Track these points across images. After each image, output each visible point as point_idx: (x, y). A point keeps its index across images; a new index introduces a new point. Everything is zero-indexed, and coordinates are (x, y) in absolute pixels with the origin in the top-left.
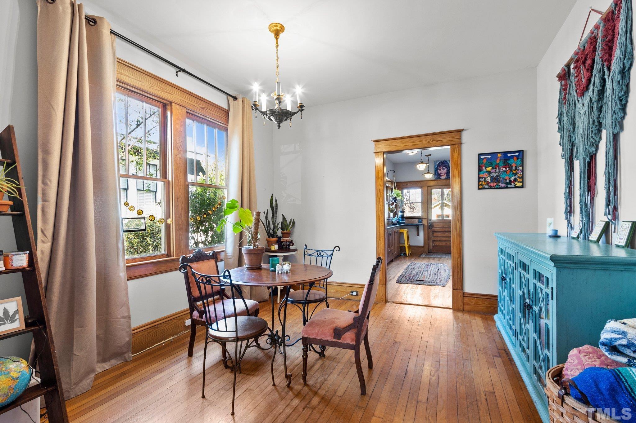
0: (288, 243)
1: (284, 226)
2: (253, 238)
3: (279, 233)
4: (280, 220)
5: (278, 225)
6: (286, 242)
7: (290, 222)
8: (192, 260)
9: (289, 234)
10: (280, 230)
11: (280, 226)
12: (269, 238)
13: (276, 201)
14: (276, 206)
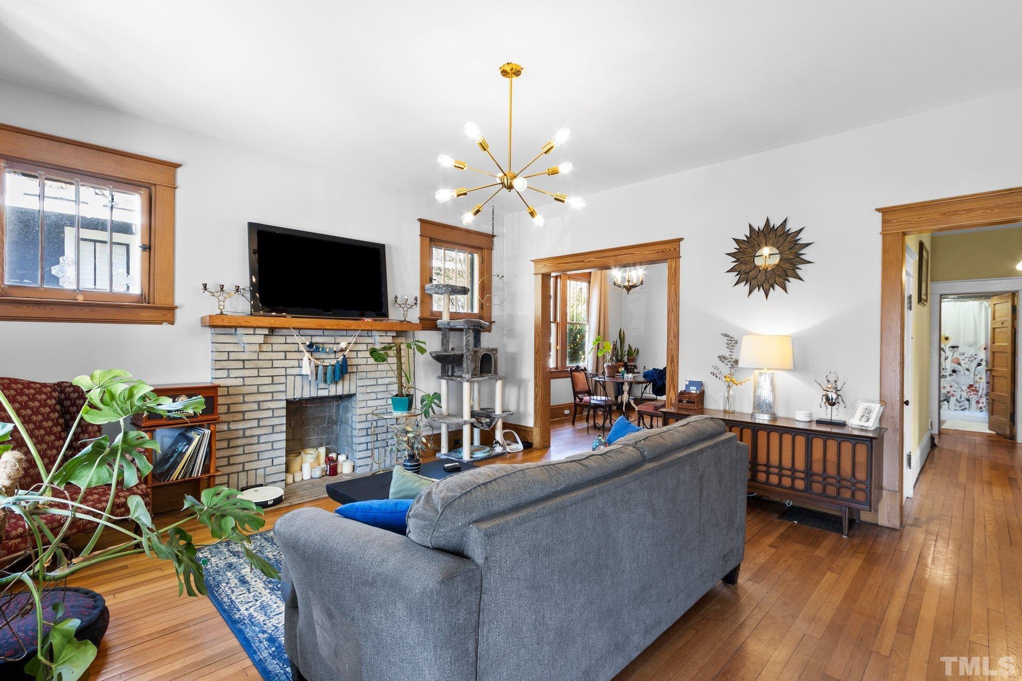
0: (633, 367)
1: (630, 352)
2: (611, 359)
3: (625, 359)
4: (626, 348)
5: (625, 352)
6: (631, 366)
7: (635, 350)
8: (574, 371)
9: (634, 360)
10: (626, 356)
11: (626, 353)
12: (617, 362)
13: (624, 333)
14: (624, 337)
